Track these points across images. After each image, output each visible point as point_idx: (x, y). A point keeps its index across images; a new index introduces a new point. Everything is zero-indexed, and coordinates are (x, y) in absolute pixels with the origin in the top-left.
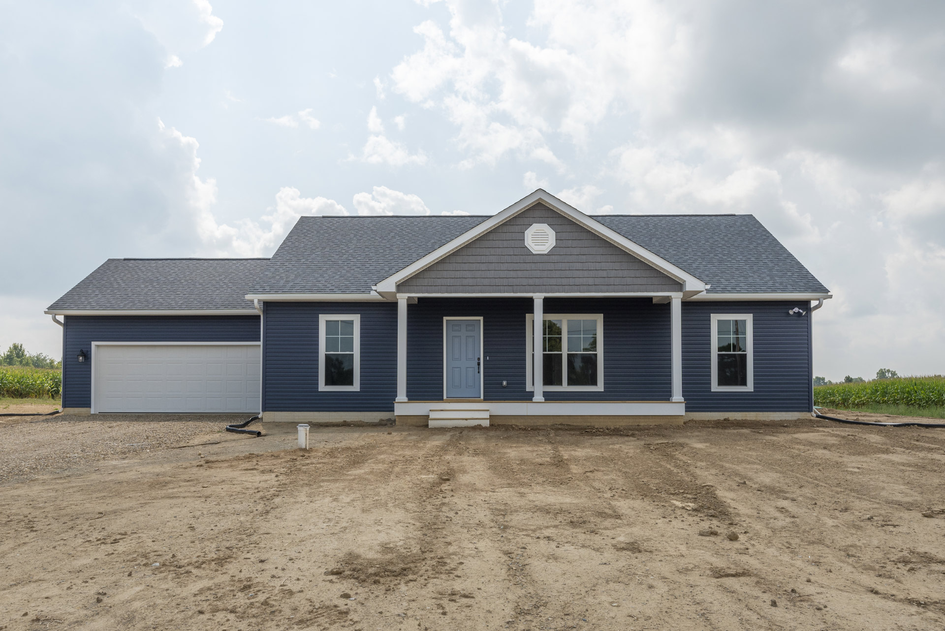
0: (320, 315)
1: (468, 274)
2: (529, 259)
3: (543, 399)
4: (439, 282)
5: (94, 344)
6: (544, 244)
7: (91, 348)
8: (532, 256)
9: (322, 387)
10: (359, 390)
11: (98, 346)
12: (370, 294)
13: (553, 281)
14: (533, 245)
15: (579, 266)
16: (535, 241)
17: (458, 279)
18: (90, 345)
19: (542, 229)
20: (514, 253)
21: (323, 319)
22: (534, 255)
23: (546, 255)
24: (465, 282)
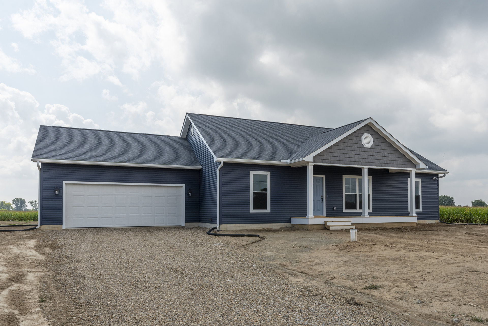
0: (250, 171)
1: (339, 155)
2: (363, 149)
3: (368, 216)
4: (327, 158)
5: (64, 182)
6: (369, 143)
7: (62, 185)
8: (364, 148)
9: (252, 210)
10: (270, 212)
11: (66, 184)
12: (281, 161)
13: (372, 161)
14: (365, 143)
15: (381, 154)
16: (366, 142)
17: (335, 157)
18: (62, 183)
19: (368, 136)
20: (357, 146)
21: (252, 173)
22: (365, 148)
23: (369, 148)
24: (338, 158)
